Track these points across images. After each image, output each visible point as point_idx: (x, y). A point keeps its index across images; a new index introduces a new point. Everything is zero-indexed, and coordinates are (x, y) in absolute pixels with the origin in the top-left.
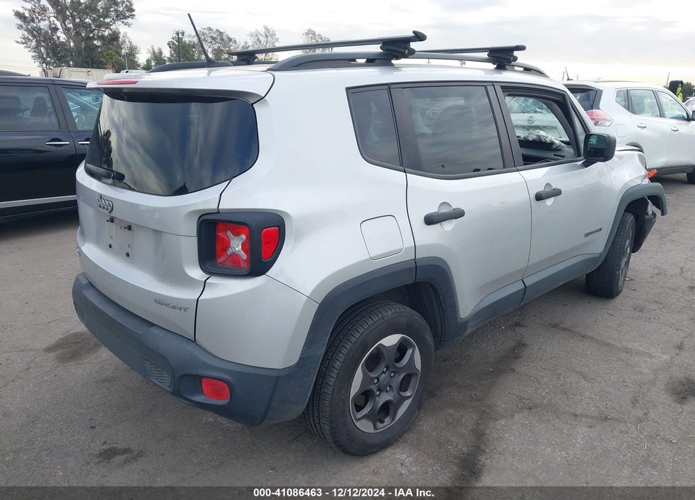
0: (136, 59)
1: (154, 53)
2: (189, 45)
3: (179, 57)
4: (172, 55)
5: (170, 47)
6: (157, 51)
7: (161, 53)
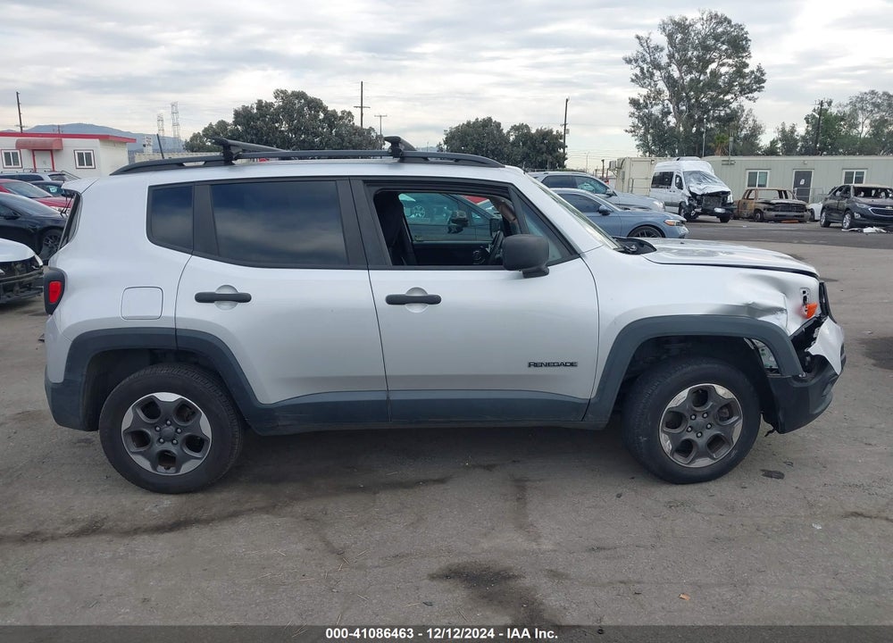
0: (758, 142)
1: (783, 131)
2: (836, 117)
3: (818, 134)
4: (808, 132)
5: (808, 122)
6: (787, 129)
7: (793, 130)
